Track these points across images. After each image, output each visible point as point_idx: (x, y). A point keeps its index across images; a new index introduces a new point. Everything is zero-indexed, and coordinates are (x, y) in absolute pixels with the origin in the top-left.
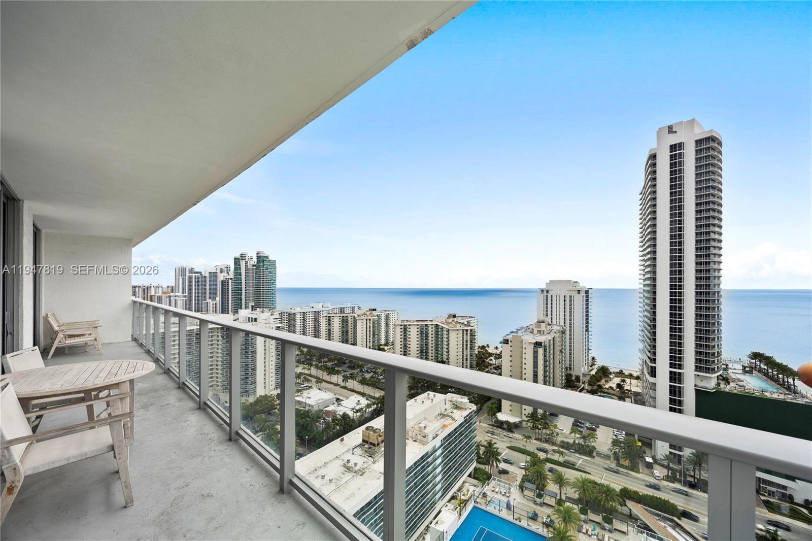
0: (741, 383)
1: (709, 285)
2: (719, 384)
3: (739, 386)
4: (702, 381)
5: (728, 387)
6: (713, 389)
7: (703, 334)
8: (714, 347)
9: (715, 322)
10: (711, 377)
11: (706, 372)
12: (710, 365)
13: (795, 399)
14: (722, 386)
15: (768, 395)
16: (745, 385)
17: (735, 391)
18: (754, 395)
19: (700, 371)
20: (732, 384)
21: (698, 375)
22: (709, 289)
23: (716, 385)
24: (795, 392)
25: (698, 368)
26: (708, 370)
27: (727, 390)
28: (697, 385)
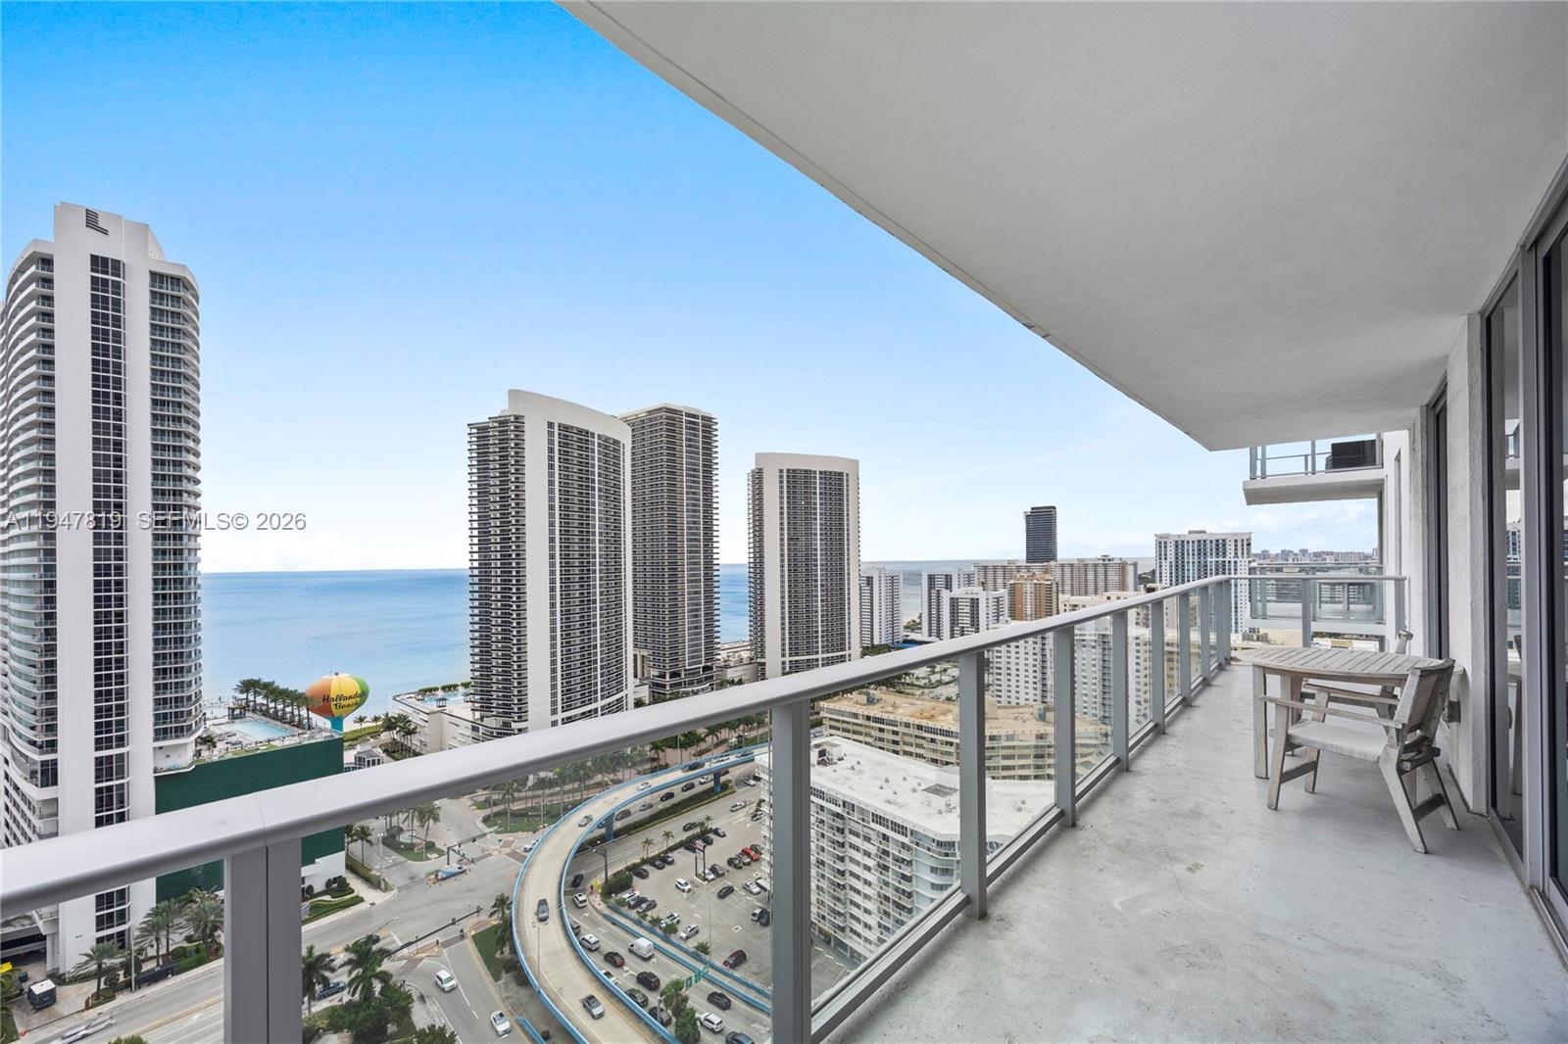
0: (233, 739)
1: (181, 565)
2: (198, 753)
3: (233, 744)
4: (168, 756)
5: (216, 751)
6: (190, 766)
7: (170, 663)
8: (189, 684)
9: (190, 637)
10: (186, 744)
11: (177, 737)
12: (185, 721)
13: (312, 737)
14: (205, 754)
15: (278, 744)
16: (241, 739)
17: (229, 756)
18: (259, 752)
19: (164, 739)
20: (220, 746)
21: (161, 748)
22: (182, 574)
23: (194, 755)
24: (310, 728)
25: (161, 734)
26: (180, 732)
27: (215, 759)
28: (159, 767)
